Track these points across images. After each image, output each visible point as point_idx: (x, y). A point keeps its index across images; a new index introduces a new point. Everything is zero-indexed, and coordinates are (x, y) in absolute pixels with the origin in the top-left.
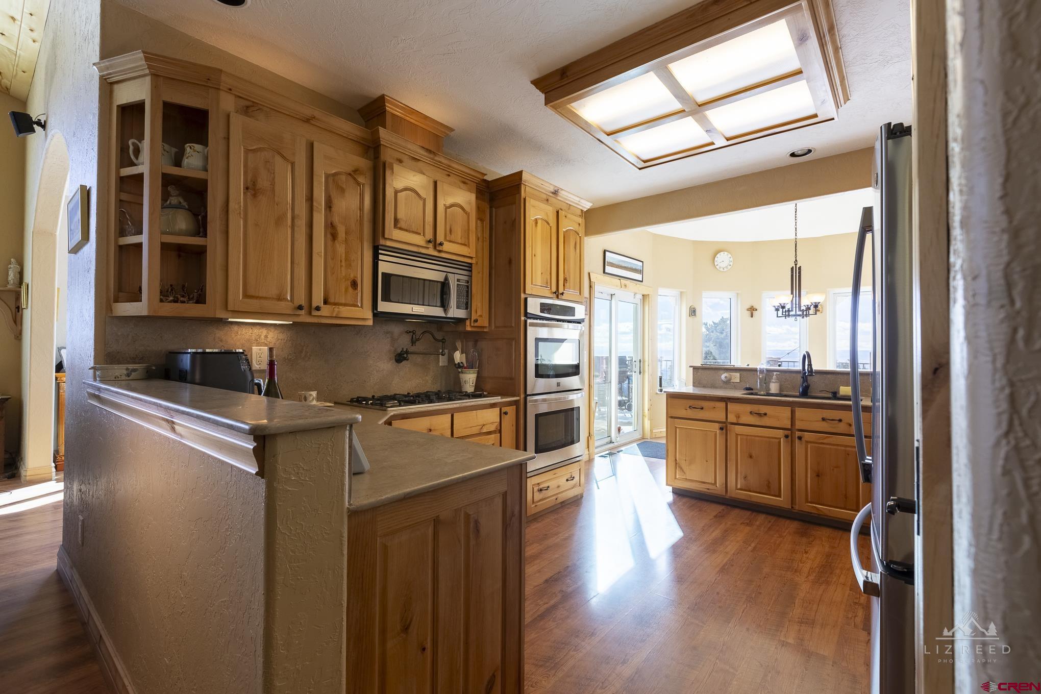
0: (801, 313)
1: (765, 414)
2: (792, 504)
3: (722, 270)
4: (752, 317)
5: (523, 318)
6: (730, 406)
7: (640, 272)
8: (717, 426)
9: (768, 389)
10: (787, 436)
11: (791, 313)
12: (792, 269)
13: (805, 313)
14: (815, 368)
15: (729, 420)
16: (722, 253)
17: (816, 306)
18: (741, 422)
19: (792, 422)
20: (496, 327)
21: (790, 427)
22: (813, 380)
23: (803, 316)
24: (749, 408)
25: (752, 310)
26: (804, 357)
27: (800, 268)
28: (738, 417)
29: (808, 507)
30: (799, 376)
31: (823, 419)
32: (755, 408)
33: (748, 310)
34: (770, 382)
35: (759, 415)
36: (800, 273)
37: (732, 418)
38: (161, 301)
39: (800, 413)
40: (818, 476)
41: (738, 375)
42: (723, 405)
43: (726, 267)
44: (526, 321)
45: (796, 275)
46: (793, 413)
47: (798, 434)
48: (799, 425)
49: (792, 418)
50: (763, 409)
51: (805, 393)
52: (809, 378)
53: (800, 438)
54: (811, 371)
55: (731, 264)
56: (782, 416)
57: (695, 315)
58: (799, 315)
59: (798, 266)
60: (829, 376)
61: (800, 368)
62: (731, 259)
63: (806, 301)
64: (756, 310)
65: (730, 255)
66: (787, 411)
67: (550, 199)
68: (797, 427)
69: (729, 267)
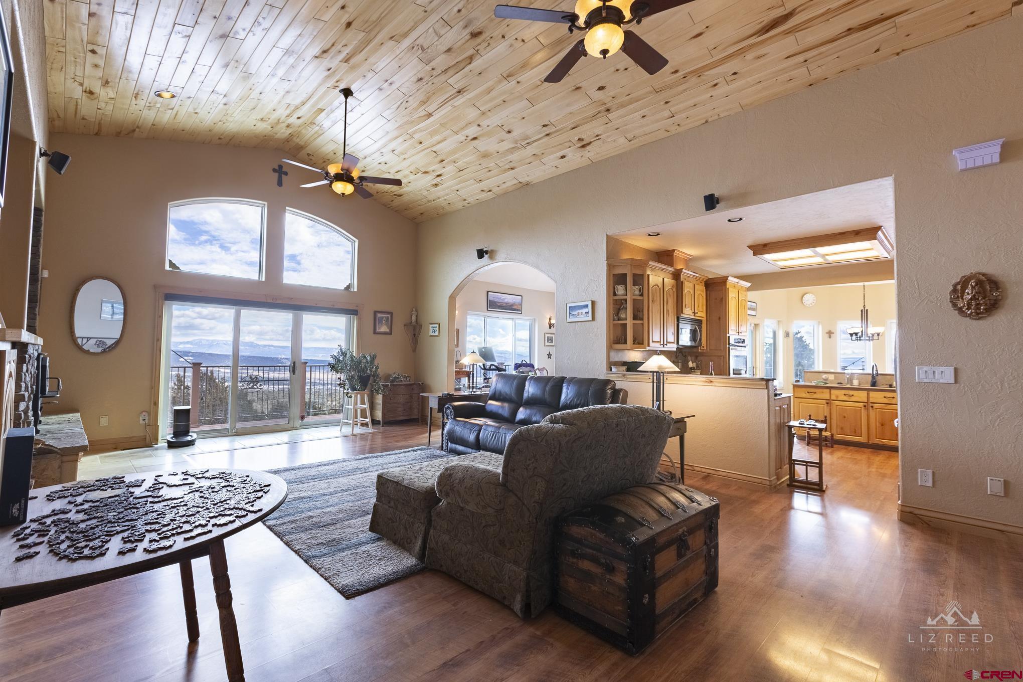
0: (868, 338)
1: (853, 395)
2: (868, 440)
3: (808, 306)
4: (830, 338)
5: (728, 346)
6: (833, 391)
7: (755, 309)
8: (824, 402)
9: (852, 384)
10: (865, 406)
11: (861, 338)
12: (862, 310)
13: (871, 338)
14: (879, 373)
15: (832, 398)
16: (808, 294)
17: (878, 335)
18: (839, 399)
19: (868, 399)
20: (710, 350)
21: (866, 401)
22: (878, 378)
23: (869, 340)
24: (843, 392)
25: (830, 334)
26: (873, 366)
27: (867, 310)
28: (837, 397)
29: (877, 441)
30: (870, 377)
31: (885, 397)
32: (847, 392)
33: (827, 333)
34: (853, 379)
35: (850, 396)
36: (867, 313)
37: (833, 397)
38: (633, 344)
39: (872, 394)
40: (882, 425)
41: (833, 375)
42: (828, 390)
43: (811, 304)
44: (729, 347)
45: (864, 315)
46: (868, 394)
47: (871, 404)
48: (871, 400)
49: (868, 397)
50: (851, 392)
51: (874, 384)
52: (876, 377)
53: (872, 407)
54: (877, 374)
55: (815, 302)
56: (862, 396)
57: (789, 336)
58: (867, 340)
59: (866, 309)
60: (887, 376)
61: (871, 372)
62: (815, 298)
63: (871, 330)
64: (833, 333)
65: (814, 296)
66: (865, 393)
67: (736, 286)
68: (871, 401)
69: (813, 304)
